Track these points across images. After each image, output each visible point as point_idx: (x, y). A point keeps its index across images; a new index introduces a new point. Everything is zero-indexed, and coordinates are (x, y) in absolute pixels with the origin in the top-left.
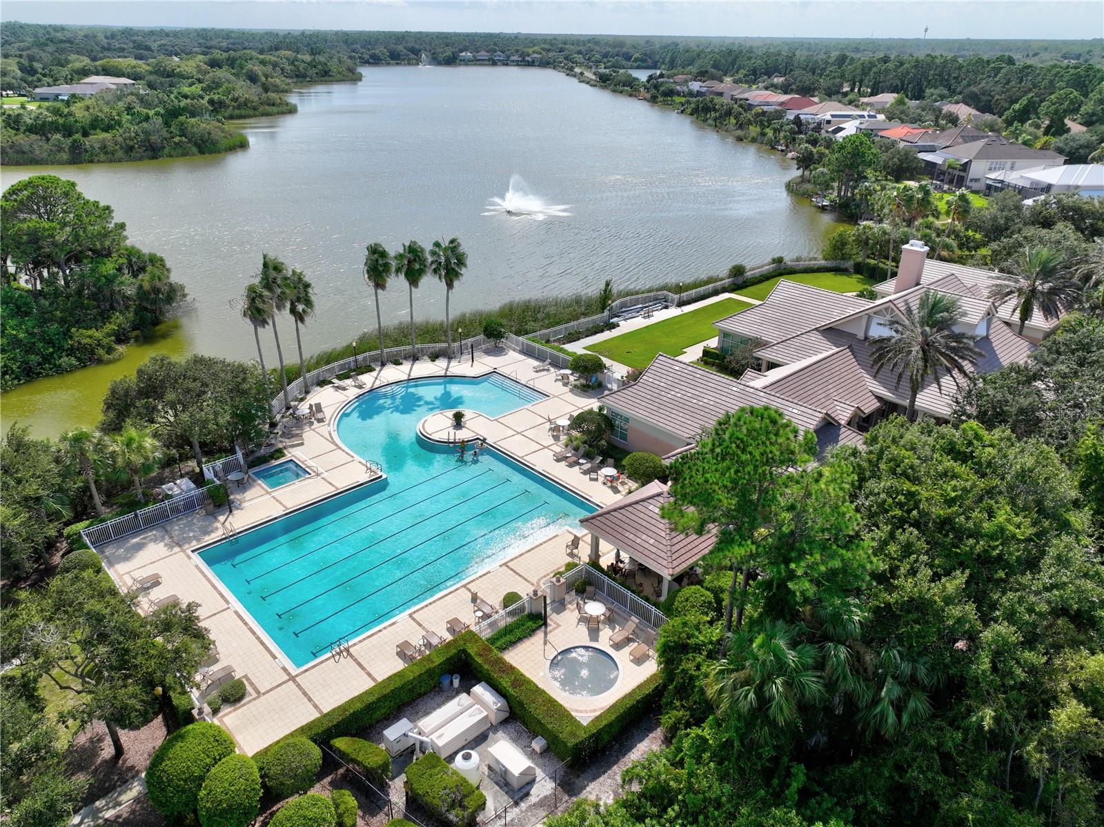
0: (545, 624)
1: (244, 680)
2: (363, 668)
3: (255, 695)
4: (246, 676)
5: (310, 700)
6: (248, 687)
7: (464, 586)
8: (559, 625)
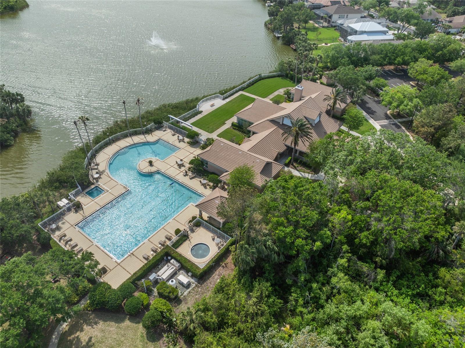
0: (188, 238)
1: (105, 267)
2: (138, 259)
3: (109, 271)
4: (105, 265)
5: (125, 270)
6: (107, 269)
7: (163, 228)
8: (192, 238)
